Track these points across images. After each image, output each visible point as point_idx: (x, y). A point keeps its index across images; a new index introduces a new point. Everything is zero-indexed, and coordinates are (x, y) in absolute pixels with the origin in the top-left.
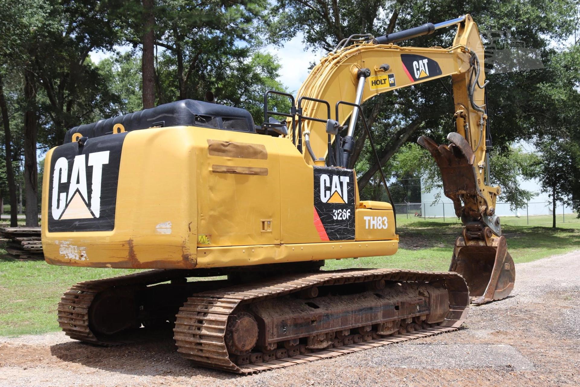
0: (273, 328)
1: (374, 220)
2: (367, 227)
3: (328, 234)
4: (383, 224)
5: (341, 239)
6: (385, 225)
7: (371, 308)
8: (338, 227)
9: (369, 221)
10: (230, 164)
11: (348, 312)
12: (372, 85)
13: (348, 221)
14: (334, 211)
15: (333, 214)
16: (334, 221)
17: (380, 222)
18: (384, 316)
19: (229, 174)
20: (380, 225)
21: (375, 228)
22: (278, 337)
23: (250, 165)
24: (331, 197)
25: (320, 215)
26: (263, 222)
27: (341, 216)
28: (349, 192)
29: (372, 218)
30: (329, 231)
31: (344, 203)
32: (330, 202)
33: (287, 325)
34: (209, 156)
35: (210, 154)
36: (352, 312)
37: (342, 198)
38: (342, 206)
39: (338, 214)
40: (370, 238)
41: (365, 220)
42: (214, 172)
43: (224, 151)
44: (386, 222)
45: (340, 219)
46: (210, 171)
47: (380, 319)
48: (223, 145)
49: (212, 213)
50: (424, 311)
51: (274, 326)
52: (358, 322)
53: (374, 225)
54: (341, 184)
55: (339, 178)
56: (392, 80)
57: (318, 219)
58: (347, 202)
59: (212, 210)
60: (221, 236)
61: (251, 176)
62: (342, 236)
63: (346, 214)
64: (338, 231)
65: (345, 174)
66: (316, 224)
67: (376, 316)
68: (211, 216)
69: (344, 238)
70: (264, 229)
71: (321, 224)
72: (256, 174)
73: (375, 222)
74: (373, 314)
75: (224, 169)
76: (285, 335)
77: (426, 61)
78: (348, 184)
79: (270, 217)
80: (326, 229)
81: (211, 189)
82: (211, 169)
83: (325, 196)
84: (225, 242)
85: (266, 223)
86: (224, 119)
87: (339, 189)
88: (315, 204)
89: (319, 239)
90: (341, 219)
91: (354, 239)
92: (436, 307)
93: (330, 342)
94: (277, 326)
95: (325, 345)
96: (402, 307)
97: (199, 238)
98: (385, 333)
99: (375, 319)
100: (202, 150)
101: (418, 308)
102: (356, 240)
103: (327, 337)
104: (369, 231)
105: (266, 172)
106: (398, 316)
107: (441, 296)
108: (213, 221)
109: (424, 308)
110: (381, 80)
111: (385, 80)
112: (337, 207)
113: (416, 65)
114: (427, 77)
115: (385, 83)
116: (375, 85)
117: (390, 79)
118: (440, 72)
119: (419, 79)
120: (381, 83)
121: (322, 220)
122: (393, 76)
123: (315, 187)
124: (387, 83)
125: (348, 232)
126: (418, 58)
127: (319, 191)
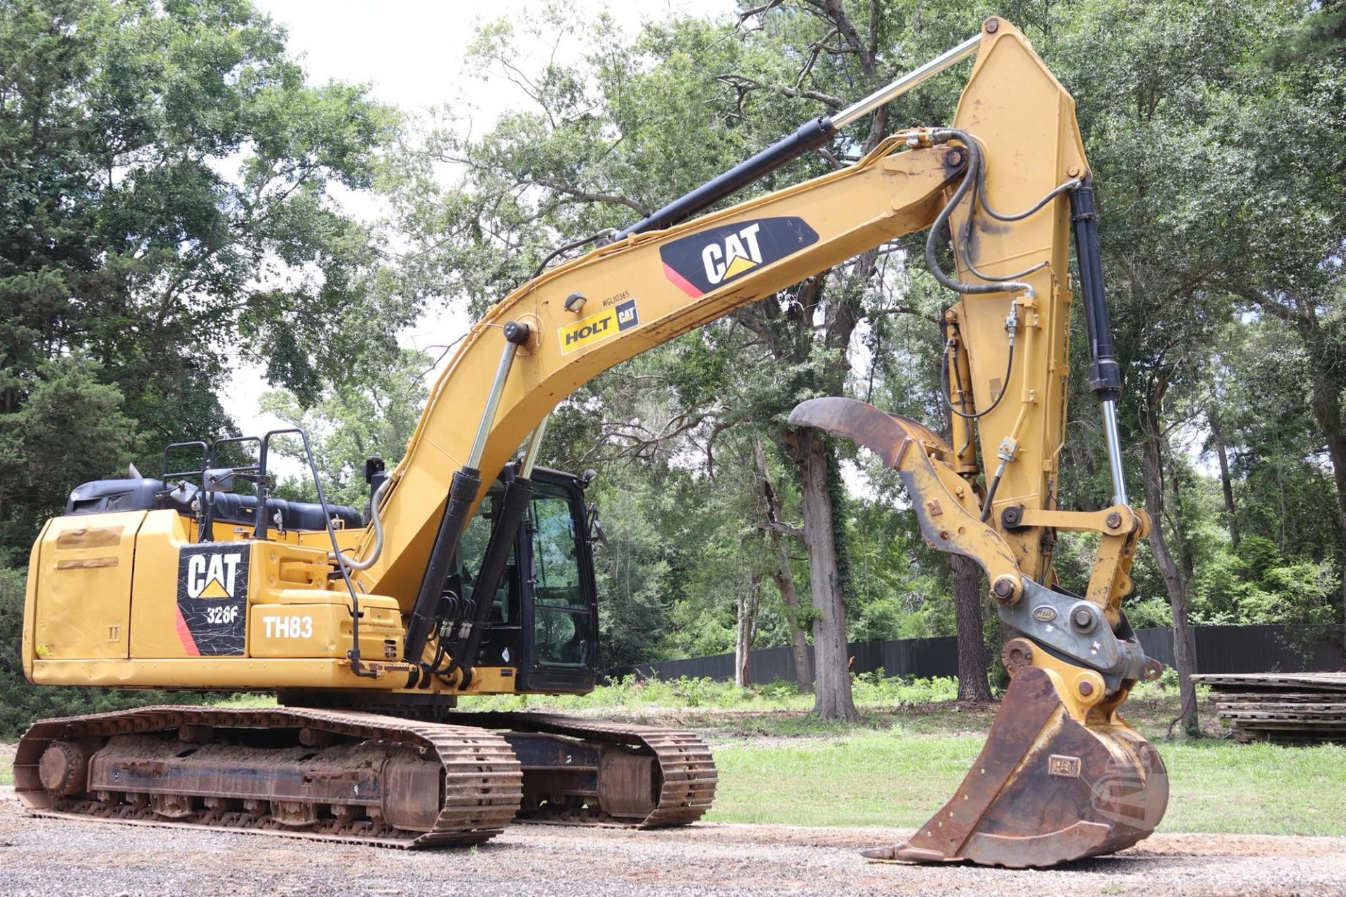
0: (102, 771)
1: (282, 622)
2: (269, 635)
3: (198, 645)
4: (303, 628)
5: (219, 653)
6: (306, 631)
7: (254, 772)
8: (216, 634)
9: (273, 625)
10: (80, 557)
11: (211, 770)
12: (568, 342)
13: (233, 625)
14: (209, 610)
15: (208, 615)
16: (207, 626)
17: (298, 626)
18: (278, 789)
19: (77, 570)
20: (295, 631)
21: (286, 635)
23: (101, 555)
24: (205, 588)
25: (186, 617)
26: (111, 629)
27: (221, 617)
28: (237, 579)
29: (278, 619)
30: (201, 641)
31: (226, 595)
32: (203, 596)
33: (119, 771)
34: (56, 550)
35: (58, 548)
36: (219, 771)
37: (225, 589)
38: (223, 602)
39: (216, 615)
40: (275, 652)
41: (266, 624)
42: (59, 569)
43: (77, 542)
44: (308, 626)
45: (218, 621)
46: (54, 570)
47: (270, 794)
48: (75, 534)
49: (53, 618)
50: (372, 798)
51: (104, 769)
52: (229, 789)
53: (282, 631)
54: (225, 567)
55: (223, 558)
56: (627, 315)
57: (183, 623)
58: (232, 594)
59: (54, 614)
60: (65, 647)
61: (101, 570)
62: (222, 650)
63: (230, 614)
64: (214, 641)
65: (234, 550)
66: (180, 630)
67: (262, 787)
68: (52, 622)
69: (225, 653)
70: (111, 637)
71: (187, 631)
72: (106, 566)
73: (285, 627)
74: (257, 783)
75: (71, 564)
76: (116, 784)
77: (750, 233)
78: (238, 566)
79: (119, 621)
80: (195, 638)
81: (55, 589)
82: (56, 566)
83: (196, 588)
84: (69, 654)
85: (114, 631)
86: (111, 499)
87: (220, 576)
88: (178, 601)
89: (184, 653)
90: (221, 621)
91: (242, 653)
92: (402, 796)
93: (187, 812)
94: (108, 769)
95: (178, 814)
96: (319, 781)
97: (38, 648)
98: (286, 822)
99: (260, 791)
100: (48, 544)
101: (356, 789)
102: (250, 657)
103: (180, 802)
104: (274, 642)
105: (114, 563)
106: (308, 795)
107: (416, 775)
108: (56, 627)
109: (371, 794)
110: (595, 325)
111: (605, 322)
112: (215, 602)
113: (712, 254)
114: (759, 266)
115: (605, 327)
116: (576, 340)
117: (621, 314)
118: (812, 237)
119: (723, 283)
120: (595, 331)
121: (188, 624)
122: (631, 304)
123: (180, 577)
124: (613, 324)
125: (233, 642)
126: (717, 236)
127: (186, 581)
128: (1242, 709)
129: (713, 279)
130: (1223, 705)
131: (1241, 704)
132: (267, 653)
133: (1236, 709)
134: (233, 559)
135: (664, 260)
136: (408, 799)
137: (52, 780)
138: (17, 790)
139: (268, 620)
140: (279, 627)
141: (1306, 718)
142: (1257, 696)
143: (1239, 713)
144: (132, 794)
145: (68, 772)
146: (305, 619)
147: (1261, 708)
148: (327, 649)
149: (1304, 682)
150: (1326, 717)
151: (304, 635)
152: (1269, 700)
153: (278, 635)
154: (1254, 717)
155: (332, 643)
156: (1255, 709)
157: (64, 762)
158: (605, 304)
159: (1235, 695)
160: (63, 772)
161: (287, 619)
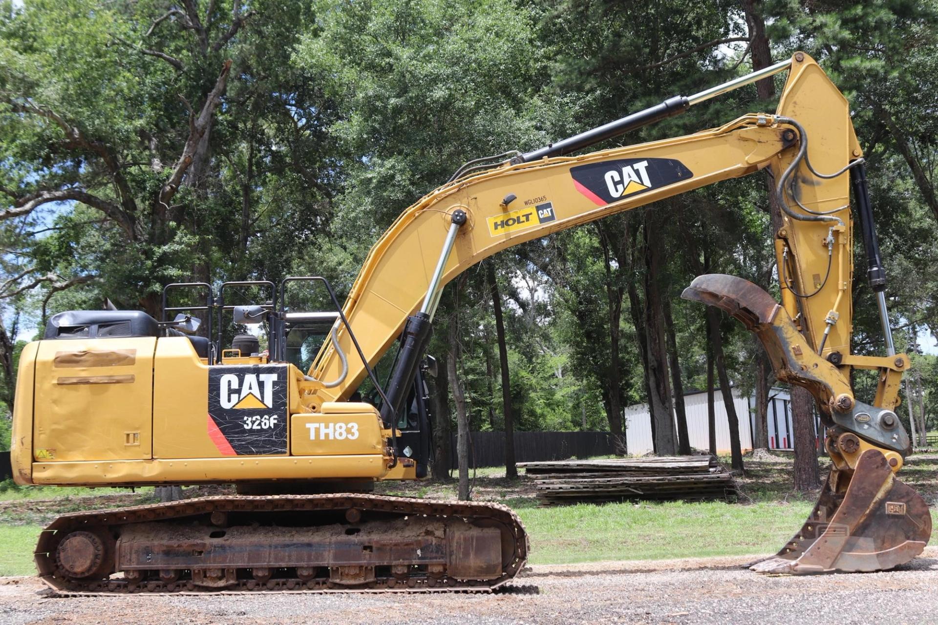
0: (131, 554)
1: (327, 427)
2: (312, 437)
3: (233, 447)
4: (349, 431)
5: (259, 453)
6: (353, 434)
7: (309, 545)
8: (254, 438)
9: (317, 430)
10: (84, 374)
11: (262, 546)
12: (496, 228)
13: (273, 430)
14: (245, 418)
15: (245, 422)
16: (245, 431)
17: (343, 430)
18: (336, 558)
19: (82, 386)
20: (341, 434)
21: (331, 437)
22: (138, 564)
23: (111, 373)
24: (239, 401)
25: (218, 424)
26: (128, 435)
27: (260, 424)
28: (275, 394)
29: (322, 425)
30: (236, 443)
31: (264, 407)
32: (237, 407)
33: (152, 552)
34: (54, 368)
35: (56, 367)
36: (270, 546)
37: (262, 402)
38: (262, 413)
39: (253, 422)
40: (320, 451)
41: (309, 429)
42: (59, 384)
43: (77, 362)
44: (355, 430)
45: (255, 427)
46: (54, 384)
47: (328, 560)
48: (75, 355)
49: (55, 427)
50: (436, 558)
51: (133, 551)
52: (282, 560)
53: (327, 435)
54: (261, 385)
55: (258, 377)
56: (546, 213)
57: (216, 429)
58: (270, 406)
59: (55, 423)
60: (70, 450)
61: (112, 386)
62: (262, 450)
63: (270, 422)
64: (252, 443)
65: (270, 371)
66: (213, 436)
67: (319, 556)
68: (53, 430)
69: (265, 452)
70: (128, 441)
71: (221, 435)
72: (118, 382)
73: (330, 431)
74: (313, 553)
75: (75, 381)
76: (150, 563)
77: (642, 166)
78: (275, 384)
79: (137, 429)
80: (231, 442)
81: (55, 402)
82: (55, 382)
83: (229, 400)
84: (76, 457)
85: (131, 436)
86: (100, 327)
87: (256, 392)
88: (210, 411)
89: (218, 453)
90: (259, 427)
91: (285, 453)
92: (466, 554)
93: (231, 582)
94: (137, 552)
95: (222, 583)
96: (379, 549)
97: (37, 452)
98: (344, 582)
99: (317, 559)
100: (44, 363)
101: (419, 552)
102: (291, 455)
103: (224, 573)
104: (318, 442)
105: (132, 379)
106: (368, 559)
107: (478, 539)
108: (57, 435)
109: (434, 555)
110: (518, 218)
111: (527, 216)
112: (251, 412)
113: (612, 177)
114: (648, 189)
115: (528, 220)
116: (503, 227)
117: (540, 212)
118: (688, 174)
119: (622, 197)
120: (519, 222)
121: (223, 431)
122: (548, 205)
123: (210, 391)
124: (534, 218)
125: (274, 444)
126: (617, 165)
127: (218, 395)
128: (553, 483)
129: (614, 194)
130: (539, 482)
131: (552, 481)
132: (310, 451)
133: (548, 484)
134: (269, 379)
135: (573, 177)
136: (472, 556)
137: (77, 564)
138: (41, 575)
139: (312, 426)
140: (323, 431)
141: (594, 488)
142: (561, 475)
143: (551, 486)
144: (167, 571)
145: (96, 556)
146: (350, 425)
147: (566, 482)
148: (374, 447)
149: (594, 465)
150: (607, 486)
151: (350, 436)
152: (569, 477)
153: (322, 437)
154: (561, 488)
155: (378, 443)
156: (561, 483)
157: (91, 549)
158: (526, 203)
159: (547, 475)
160: (91, 557)
161: (331, 425)
